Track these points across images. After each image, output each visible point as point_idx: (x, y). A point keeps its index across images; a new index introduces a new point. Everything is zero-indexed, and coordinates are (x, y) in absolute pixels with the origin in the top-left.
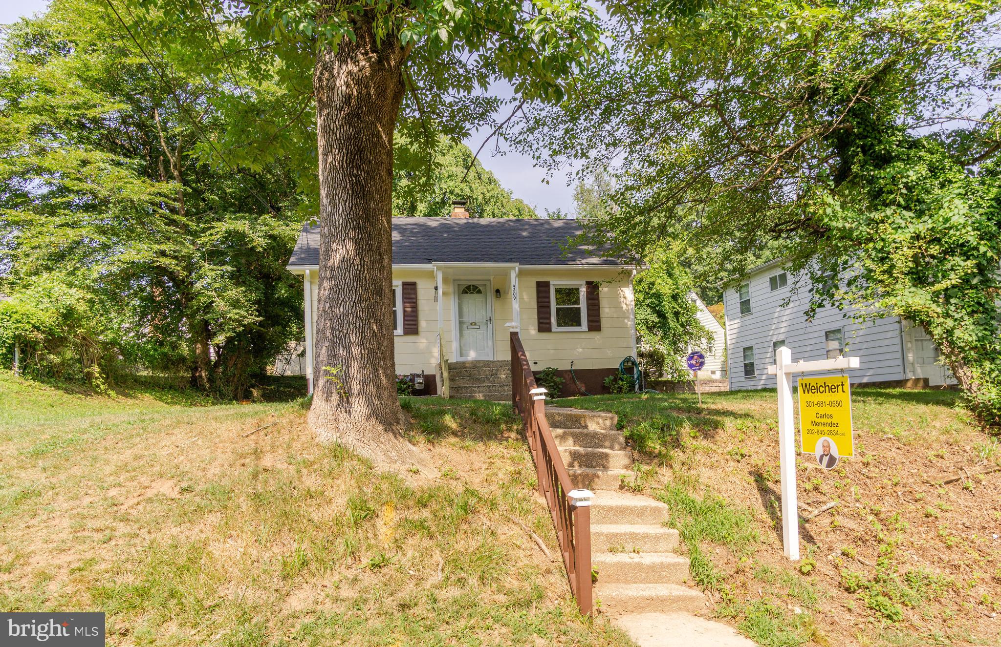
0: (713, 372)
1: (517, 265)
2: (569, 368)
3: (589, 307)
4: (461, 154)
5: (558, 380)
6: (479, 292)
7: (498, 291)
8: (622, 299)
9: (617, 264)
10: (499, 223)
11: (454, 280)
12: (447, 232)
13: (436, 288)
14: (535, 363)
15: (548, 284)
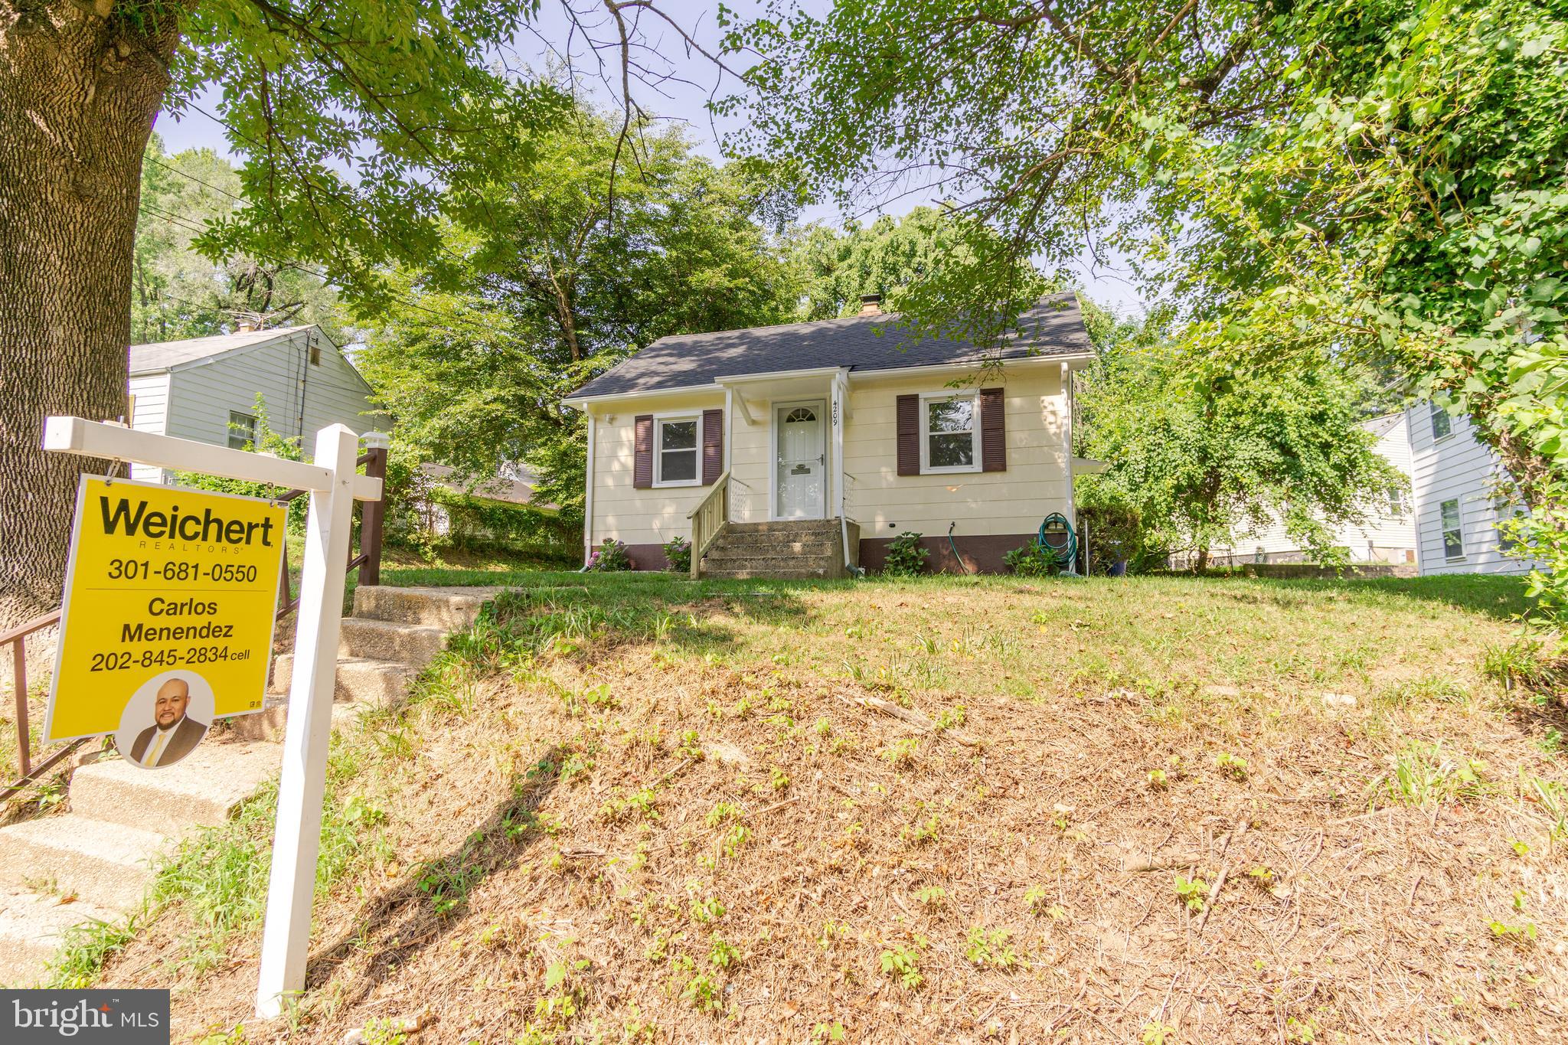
2: (947, 534)
3: (987, 431)
6: (812, 418)
8: (1049, 417)
11: (774, 402)
14: (892, 526)
15: (914, 399)
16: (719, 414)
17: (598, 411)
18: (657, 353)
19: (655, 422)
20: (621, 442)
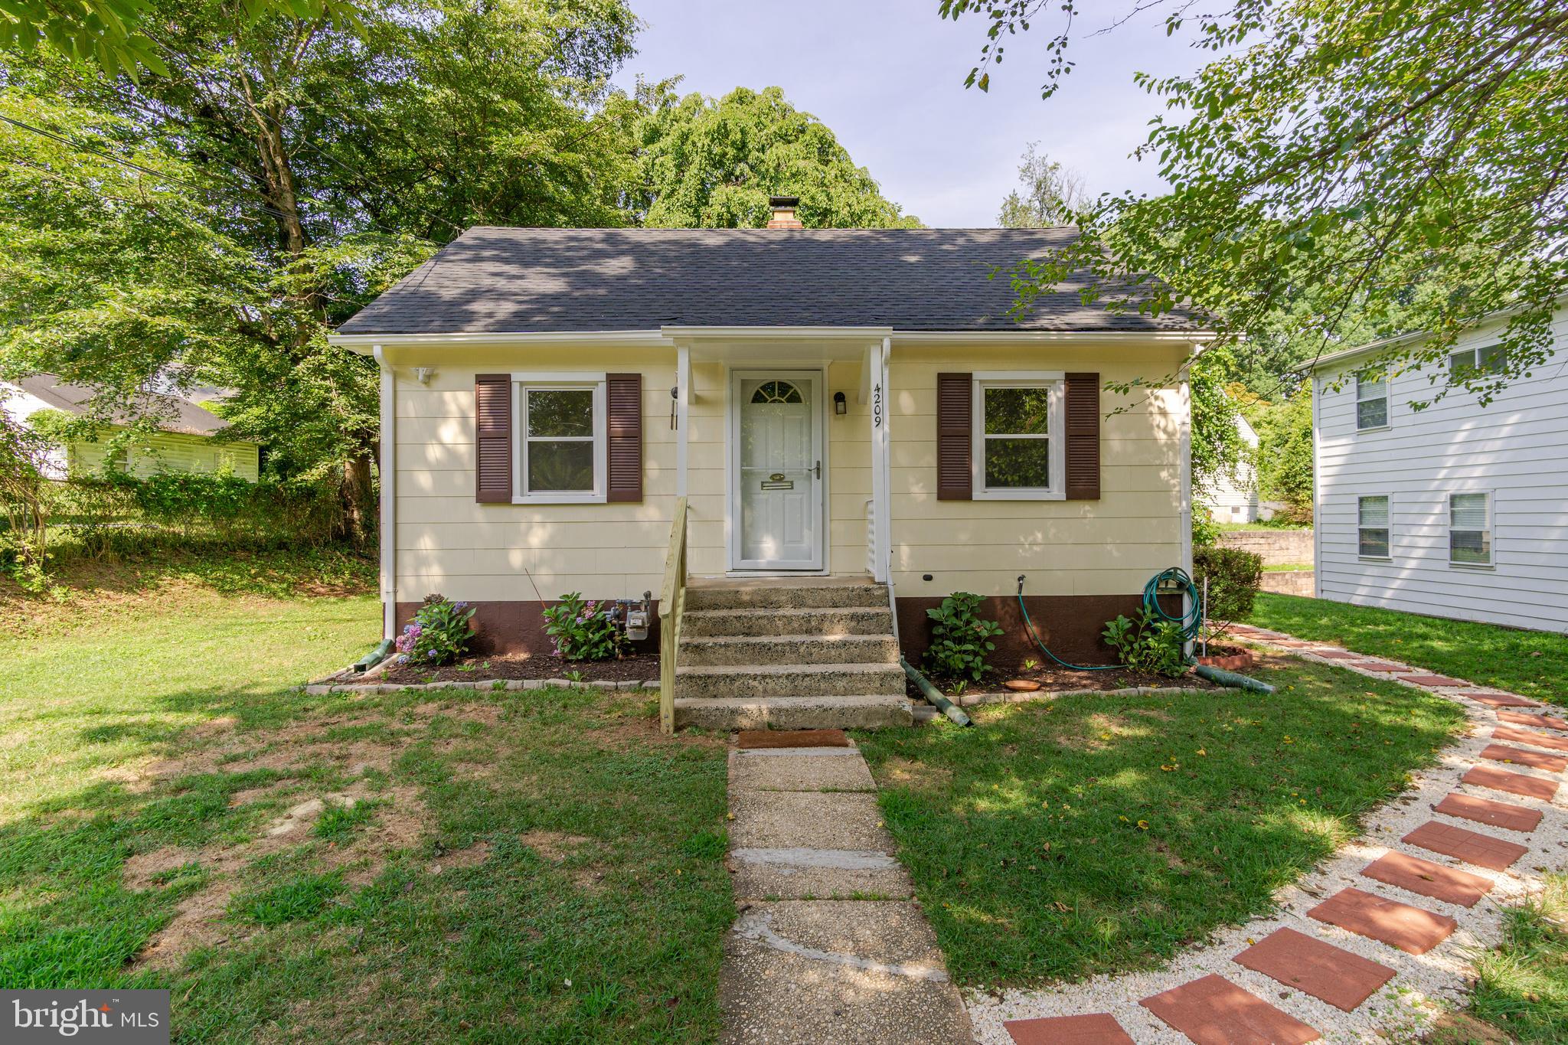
0: (1236, 510)
1: (886, 335)
2: (1014, 593)
3: (1071, 438)
4: (815, 141)
5: (983, 628)
6: (795, 399)
7: (839, 397)
8: (1158, 419)
9: (1152, 329)
10: (858, 238)
11: (732, 370)
12: (742, 258)
13: (675, 394)
14: (928, 578)
15: (966, 379)
16: (635, 380)
17: (401, 359)
18: (477, 253)
19: (516, 388)
20: (444, 416)
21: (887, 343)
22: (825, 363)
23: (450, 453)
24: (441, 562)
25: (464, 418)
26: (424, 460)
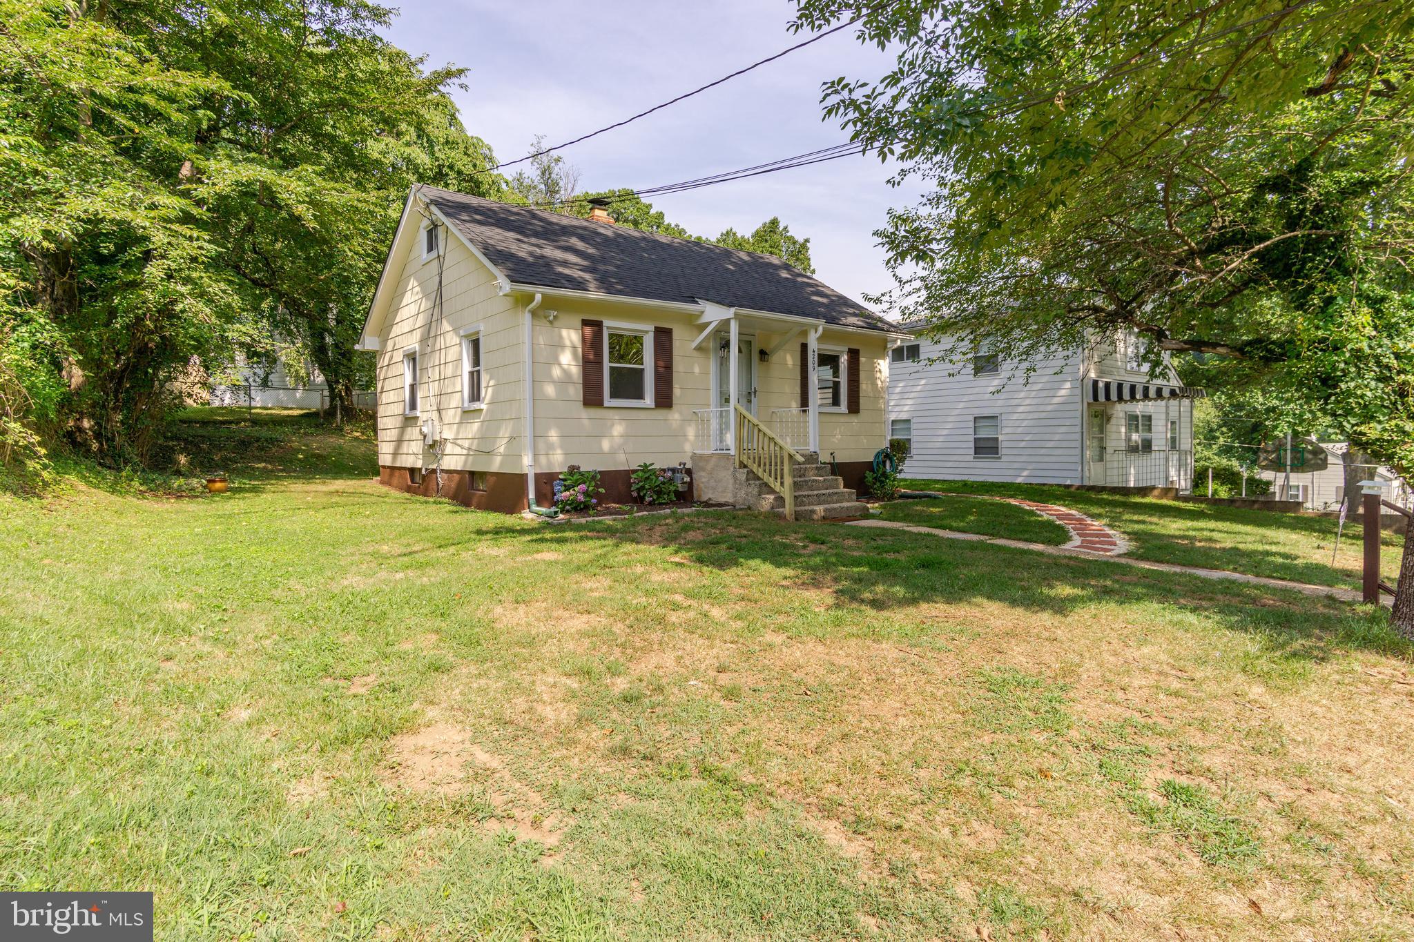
1: (822, 324)
3: (850, 382)
7: (762, 352)
8: (878, 374)
16: (668, 332)
19: (605, 331)
20: (563, 347)
21: (820, 330)
22: (757, 332)
23: (566, 373)
24: (562, 447)
25: (574, 347)
26: (549, 374)
